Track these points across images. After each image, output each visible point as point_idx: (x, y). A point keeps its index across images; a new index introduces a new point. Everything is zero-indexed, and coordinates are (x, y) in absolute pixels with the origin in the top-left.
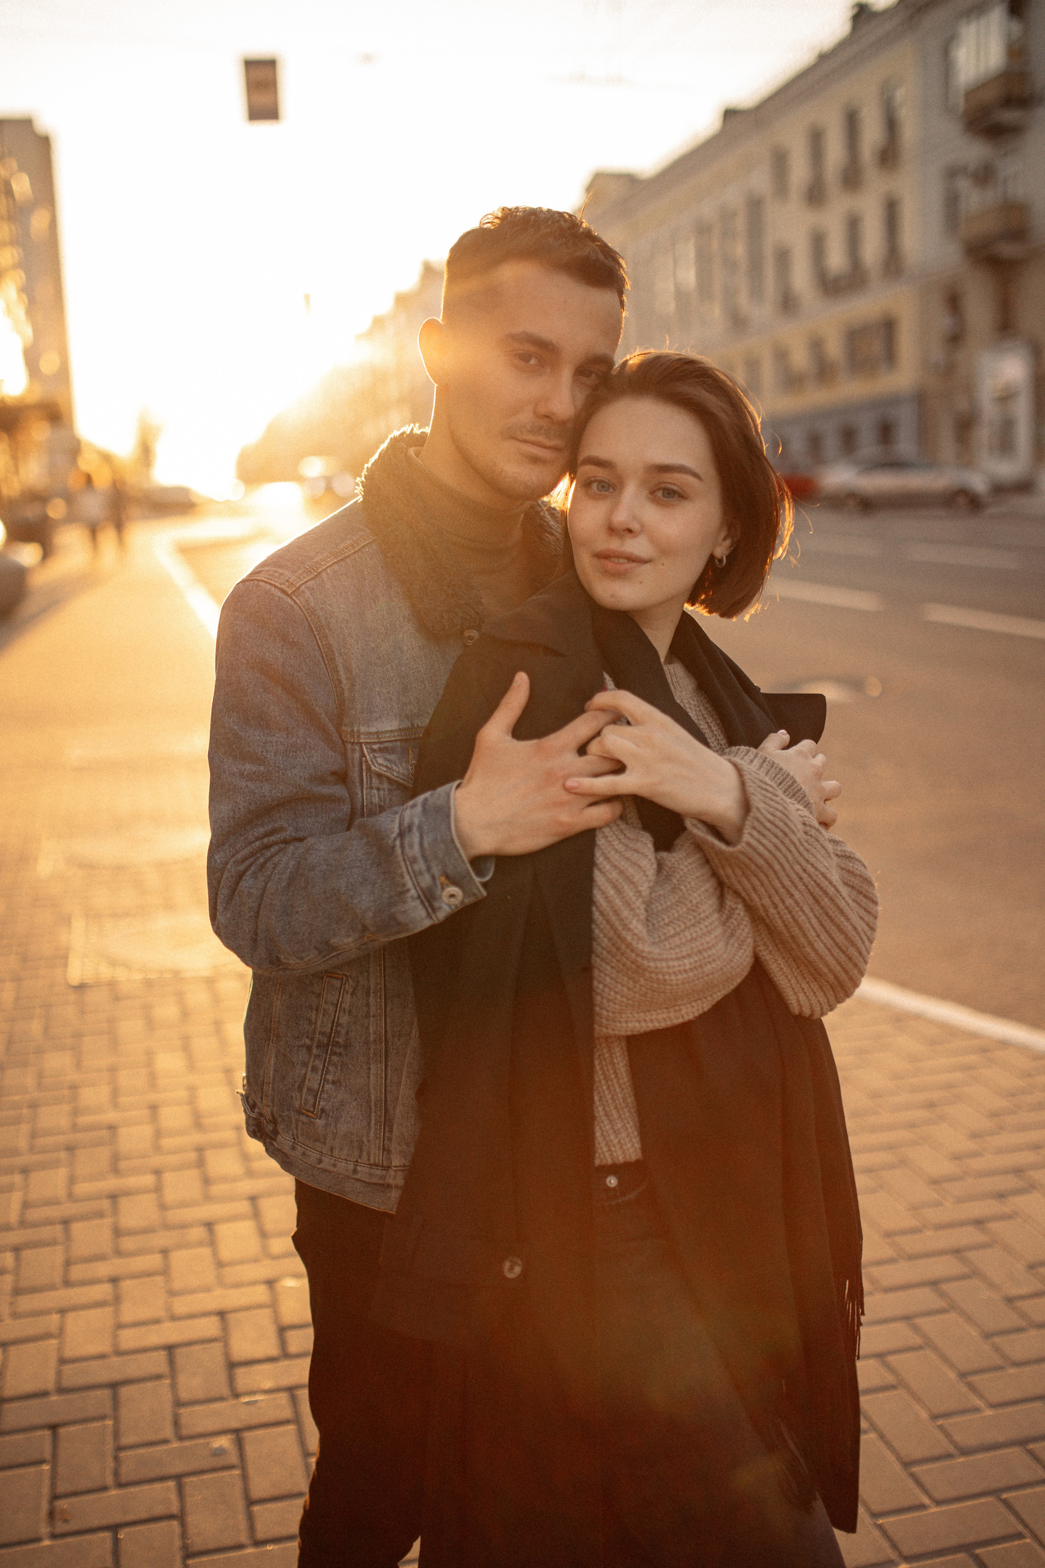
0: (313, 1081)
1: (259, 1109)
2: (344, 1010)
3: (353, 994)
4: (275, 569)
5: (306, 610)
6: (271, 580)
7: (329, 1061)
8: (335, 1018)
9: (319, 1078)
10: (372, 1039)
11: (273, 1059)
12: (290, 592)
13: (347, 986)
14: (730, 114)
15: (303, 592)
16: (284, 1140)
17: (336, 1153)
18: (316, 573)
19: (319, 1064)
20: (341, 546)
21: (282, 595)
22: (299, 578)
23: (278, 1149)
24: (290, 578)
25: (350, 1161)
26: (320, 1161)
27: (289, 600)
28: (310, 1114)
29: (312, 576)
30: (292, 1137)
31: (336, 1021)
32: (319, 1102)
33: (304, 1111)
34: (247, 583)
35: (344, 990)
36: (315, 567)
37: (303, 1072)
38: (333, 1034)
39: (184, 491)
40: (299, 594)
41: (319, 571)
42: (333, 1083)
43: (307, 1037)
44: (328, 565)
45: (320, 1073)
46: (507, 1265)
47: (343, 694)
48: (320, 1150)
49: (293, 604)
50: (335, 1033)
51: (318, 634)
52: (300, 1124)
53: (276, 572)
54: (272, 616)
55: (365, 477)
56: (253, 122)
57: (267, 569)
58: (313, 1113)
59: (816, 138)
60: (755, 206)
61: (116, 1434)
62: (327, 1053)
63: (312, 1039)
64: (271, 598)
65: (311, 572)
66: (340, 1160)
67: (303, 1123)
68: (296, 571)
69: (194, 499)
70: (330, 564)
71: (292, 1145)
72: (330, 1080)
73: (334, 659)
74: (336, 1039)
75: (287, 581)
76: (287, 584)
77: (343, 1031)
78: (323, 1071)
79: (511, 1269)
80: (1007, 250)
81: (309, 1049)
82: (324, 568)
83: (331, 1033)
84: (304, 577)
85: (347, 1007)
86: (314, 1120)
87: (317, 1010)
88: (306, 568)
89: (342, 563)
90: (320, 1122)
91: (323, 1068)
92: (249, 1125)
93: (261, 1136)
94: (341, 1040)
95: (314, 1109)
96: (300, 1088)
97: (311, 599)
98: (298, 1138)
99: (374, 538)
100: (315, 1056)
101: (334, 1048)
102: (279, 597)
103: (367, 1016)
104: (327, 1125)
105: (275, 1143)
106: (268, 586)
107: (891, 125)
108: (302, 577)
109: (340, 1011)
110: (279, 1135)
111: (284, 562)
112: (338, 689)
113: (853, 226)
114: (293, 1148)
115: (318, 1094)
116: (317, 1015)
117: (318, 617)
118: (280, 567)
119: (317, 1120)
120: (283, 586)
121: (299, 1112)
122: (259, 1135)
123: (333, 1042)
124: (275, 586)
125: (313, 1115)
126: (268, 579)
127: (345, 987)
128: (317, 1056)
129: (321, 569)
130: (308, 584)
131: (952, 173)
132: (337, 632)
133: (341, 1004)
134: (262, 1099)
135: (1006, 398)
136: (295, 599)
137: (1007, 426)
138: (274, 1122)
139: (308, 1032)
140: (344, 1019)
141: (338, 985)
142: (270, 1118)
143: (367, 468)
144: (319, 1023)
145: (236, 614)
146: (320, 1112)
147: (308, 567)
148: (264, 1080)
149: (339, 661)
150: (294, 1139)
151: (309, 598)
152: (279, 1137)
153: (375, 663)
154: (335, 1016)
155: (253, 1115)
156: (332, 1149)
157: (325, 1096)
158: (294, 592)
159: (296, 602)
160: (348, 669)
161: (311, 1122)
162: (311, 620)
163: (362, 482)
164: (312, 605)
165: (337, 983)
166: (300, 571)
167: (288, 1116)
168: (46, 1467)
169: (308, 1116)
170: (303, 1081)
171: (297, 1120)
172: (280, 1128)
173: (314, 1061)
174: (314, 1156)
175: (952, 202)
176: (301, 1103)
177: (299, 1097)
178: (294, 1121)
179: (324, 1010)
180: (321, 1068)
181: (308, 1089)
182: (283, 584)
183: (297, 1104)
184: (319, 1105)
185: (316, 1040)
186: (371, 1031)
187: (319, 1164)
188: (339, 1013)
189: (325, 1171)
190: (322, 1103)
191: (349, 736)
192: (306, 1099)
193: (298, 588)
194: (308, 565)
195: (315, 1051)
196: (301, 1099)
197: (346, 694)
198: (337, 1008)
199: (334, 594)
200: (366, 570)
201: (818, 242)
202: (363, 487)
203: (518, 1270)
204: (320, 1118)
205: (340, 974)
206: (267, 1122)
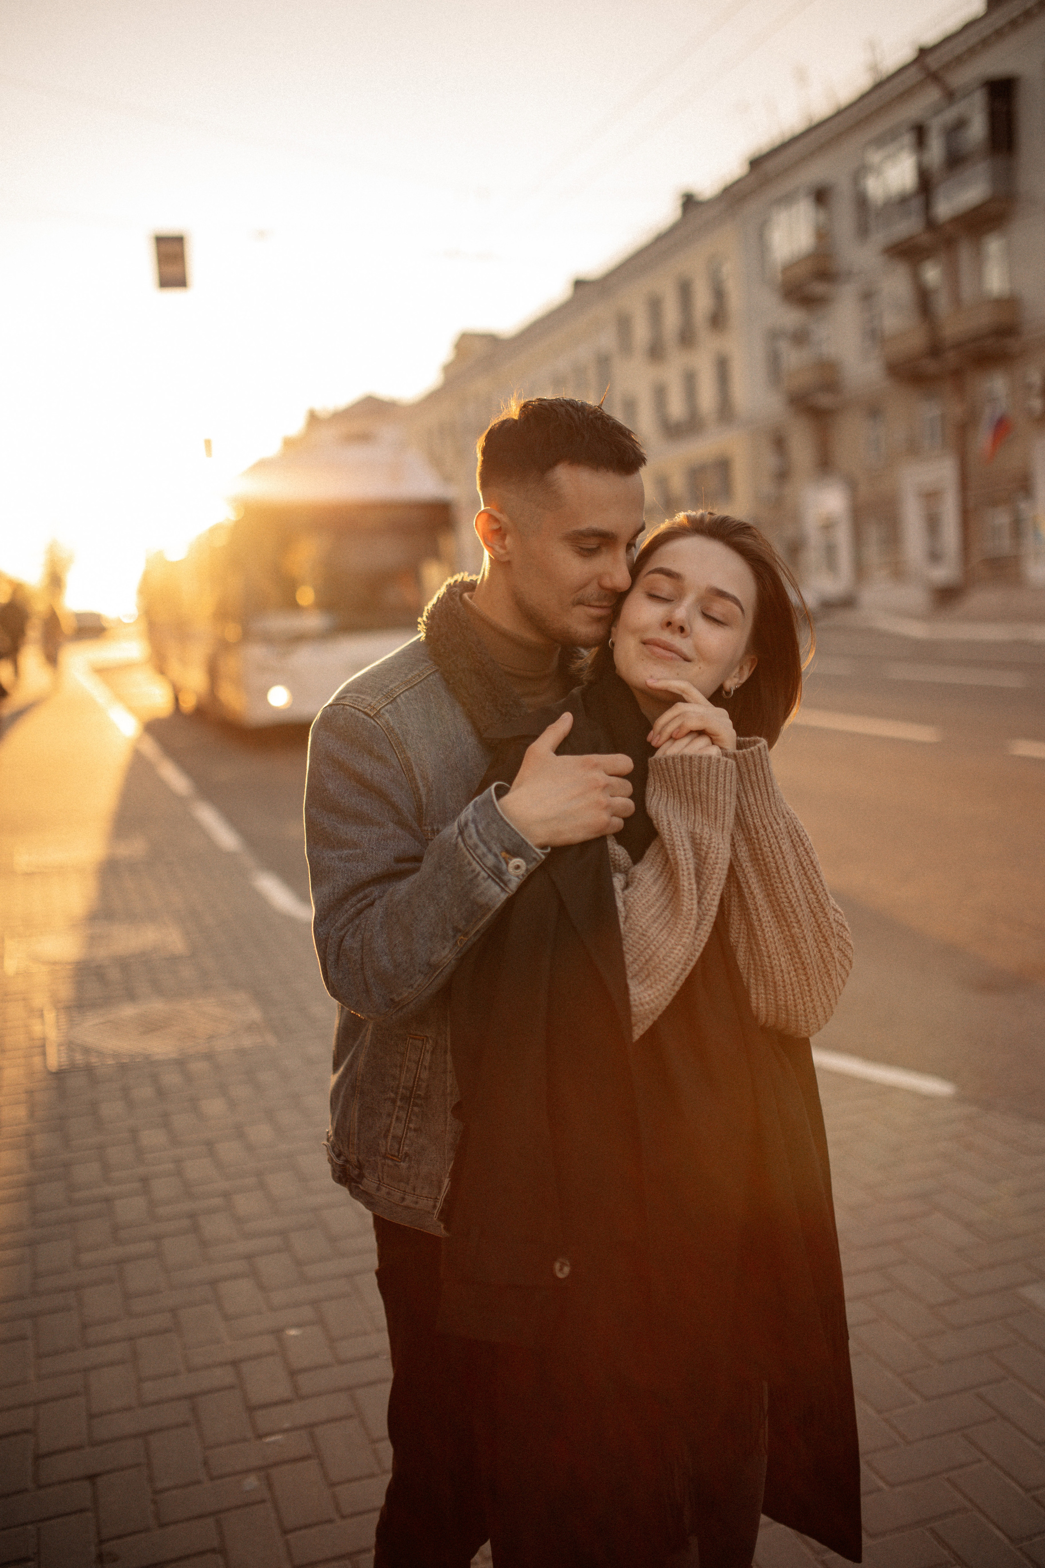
0: (397, 1129)
1: (345, 1156)
2: (425, 1067)
3: (433, 1053)
4: (357, 695)
5: (386, 729)
6: (355, 704)
7: (411, 1111)
8: (416, 1074)
9: (403, 1126)
10: (448, 1090)
11: (356, 1113)
12: (372, 715)
13: (427, 1046)
14: (579, 284)
15: (383, 714)
16: (369, 1183)
17: (418, 1192)
18: (392, 699)
19: (403, 1115)
20: (410, 676)
21: (366, 717)
22: (379, 703)
23: (363, 1191)
24: (372, 702)
25: (431, 1198)
26: (403, 1199)
27: (372, 721)
28: (395, 1158)
29: (389, 701)
30: (377, 1180)
31: (418, 1076)
32: (403, 1147)
33: (389, 1156)
34: (334, 707)
35: (425, 1050)
36: (391, 693)
37: (389, 1122)
38: (415, 1088)
39: (97, 617)
40: (380, 716)
41: (394, 697)
42: (415, 1130)
43: (392, 1091)
44: (401, 691)
45: (403, 1122)
46: (557, 1266)
47: (421, 799)
48: (403, 1190)
49: (376, 725)
50: (416, 1087)
51: (398, 749)
52: (385, 1167)
53: (358, 697)
54: (358, 735)
55: (427, 617)
56: (162, 288)
57: (350, 695)
58: (397, 1157)
59: (655, 306)
60: (603, 362)
61: (151, 1479)
62: (409, 1106)
63: (396, 1093)
64: (356, 720)
65: (388, 698)
66: (422, 1198)
67: (388, 1166)
68: (375, 697)
69: (105, 625)
70: (402, 691)
71: (378, 1187)
72: (413, 1128)
73: (412, 770)
74: (418, 1092)
75: (369, 705)
76: (369, 708)
77: (424, 1085)
78: (406, 1121)
79: (561, 1269)
80: (824, 400)
81: (394, 1101)
82: (398, 694)
83: (413, 1087)
84: (383, 702)
85: (427, 1065)
86: (399, 1164)
87: (401, 1066)
88: (383, 694)
89: (412, 690)
90: (403, 1165)
91: (407, 1118)
92: (335, 1172)
93: (346, 1181)
94: (422, 1093)
95: (399, 1154)
96: (386, 1136)
97: (390, 719)
98: (383, 1179)
99: (437, 668)
100: (399, 1107)
101: (416, 1101)
102: (363, 719)
103: (445, 1072)
104: (409, 1168)
105: (360, 1186)
106: (353, 710)
107: (719, 294)
108: (381, 702)
109: (421, 1067)
110: (365, 1179)
111: (364, 689)
112: (416, 795)
113: (690, 380)
114: (378, 1189)
115: (401, 1140)
116: (400, 1072)
117: (397, 735)
118: (361, 693)
119: (402, 1163)
120: (366, 710)
121: (385, 1157)
122: (344, 1180)
123: (415, 1095)
124: (359, 710)
125: (398, 1160)
126: (353, 703)
127: (426, 1047)
128: (401, 1108)
129: (396, 695)
130: (386, 707)
131: (774, 335)
132: (413, 747)
133: (422, 1062)
134: (348, 1148)
135: (828, 526)
136: (377, 720)
137: (830, 550)
138: (360, 1166)
139: (392, 1087)
140: (425, 1075)
141: (420, 1046)
142: (356, 1164)
143: (428, 610)
144: (403, 1079)
145: (328, 734)
146: (403, 1157)
147: (385, 693)
148: (349, 1131)
149: (416, 770)
150: (380, 1181)
151: (388, 719)
152: (365, 1180)
153: (445, 772)
154: (417, 1072)
155: (340, 1162)
156: (414, 1189)
157: (407, 1142)
158: (375, 715)
159: (378, 724)
160: (424, 778)
161: (396, 1165)
162: (391, 737)
163: (424, 621)
164: (392, 724)
165: (419, 1043)
166: (379, 697)
167: (374, 1160)
168: (90, 1514)
169: (393, 1160)
170: (388, 1131)
171: (383, 1165)
172: (366, 1172)
173: (398, 1112)
174: (398, 1195)
175: (774, 361)
176: (386, 1150)
177: (384, 1143)
178: (379, 1166)
179: (407, 1067)
180: (405, 1117)
181: (392, 1137)
182: (366, 708)
183: (383, 1150)
184: (403, 1150)
185: (400, 1093)
186: (448, 1085)
187: (402, 1202)
188: (421, 1069)
189: (407, 1207)
190: (406, 1148)
191: (429, 834)
192: (391, 1145)
193: (379, 711)
194: (385, 692)
195: (399, 1103)
196: (386, 1145)
197: (424, 800)
198: (418, 1065)
199: (408, 715)
200: (431, 695)
201: (660, 393)
202: (425, 625)
203: (567, 1270)
204: (404, 1161)
205: (421, 1036)
206: (353, 1167)
